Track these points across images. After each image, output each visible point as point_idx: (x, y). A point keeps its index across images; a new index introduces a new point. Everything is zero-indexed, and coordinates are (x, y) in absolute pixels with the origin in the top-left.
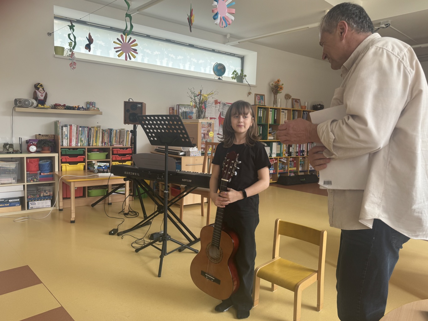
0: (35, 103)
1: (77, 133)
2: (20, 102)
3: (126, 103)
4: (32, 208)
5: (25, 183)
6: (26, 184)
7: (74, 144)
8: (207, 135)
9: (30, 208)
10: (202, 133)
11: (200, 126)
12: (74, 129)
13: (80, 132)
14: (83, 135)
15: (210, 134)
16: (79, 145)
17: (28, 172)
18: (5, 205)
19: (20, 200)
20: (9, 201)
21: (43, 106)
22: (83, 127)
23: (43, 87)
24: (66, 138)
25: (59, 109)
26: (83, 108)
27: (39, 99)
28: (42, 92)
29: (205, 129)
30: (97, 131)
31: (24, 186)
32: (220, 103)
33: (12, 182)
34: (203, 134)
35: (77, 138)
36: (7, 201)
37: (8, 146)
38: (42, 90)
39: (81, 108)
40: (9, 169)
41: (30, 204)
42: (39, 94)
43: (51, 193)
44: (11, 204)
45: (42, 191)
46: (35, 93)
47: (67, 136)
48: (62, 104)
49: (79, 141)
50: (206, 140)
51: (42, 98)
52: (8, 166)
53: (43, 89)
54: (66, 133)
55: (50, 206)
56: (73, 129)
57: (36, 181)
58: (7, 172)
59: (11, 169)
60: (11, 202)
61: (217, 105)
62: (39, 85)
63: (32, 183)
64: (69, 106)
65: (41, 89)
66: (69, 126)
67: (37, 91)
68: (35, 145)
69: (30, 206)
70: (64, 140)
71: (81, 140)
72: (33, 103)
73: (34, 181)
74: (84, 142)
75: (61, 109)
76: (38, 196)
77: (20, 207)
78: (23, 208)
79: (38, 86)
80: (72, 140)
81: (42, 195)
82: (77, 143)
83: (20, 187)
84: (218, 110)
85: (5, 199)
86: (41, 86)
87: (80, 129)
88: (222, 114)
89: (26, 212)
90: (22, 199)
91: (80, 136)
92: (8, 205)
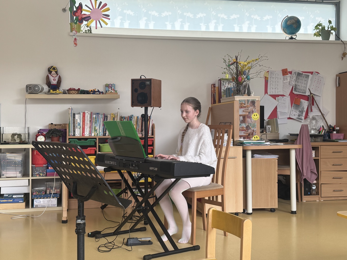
0: (46, 88)
1: (90, 121)
2: (30, 88)
3: (133, 81)
4: (37, 206)
5: (29, 177)
6: (31, 178)
7: (87, 134)
8: (247, 117)
9: (35, 207)
10: (240, 116)
11: (236, 106)
12: (88, 116)
13: (94, 120)
14: (97, 123)
15: (253, 116)
16: (93, 135)
17: (34, 166)
18: (9, 200)
19: (24, 196)
20: (14, 196)
21: (54, 92)
22: (98, 114)
23: (56, 71)
24: (79, 127)
25: (71, 94)
26: (98, 91)
27: (51, 84)
28: (54, 76)
29: (245, 109)
30: (113, 118)
31: (29, 180)
32: (291, 73)
33: (17, 175)
34: (242, 117)
35: (91, 127)
36: (10, 196)
37: (16, 137)
38: (55, 74)
39: (96, 92)
40: (14, 161)
41: (35, 202)
42: (51, 78)
43: (59, 190)
44: (15, 200)
45: (48, 188)
46: (48, 78)
47: (79, 124)
48: (77, 88)
49: (93, 131)
50: (247, 124)
51: (54, 82)
52: (13, 158)
53: (56, 72)
54: (79, 121)
55: (56, 206)
56: (86, 116)
57: (43, 176)
58: (13, 164)
59: (17, 161)
60: (15, 198)
61: (287, 76)
62: (52, 68)
63: (38, 178)
64: (83, 90)
65: (53, 72)
66: (82, 114)
67: (49, 75)
68: (44, 136)
69: (35, 203)
70: (76, 130)
71: (95, 129)
72: (43, 89)
73: (40, 176)
74: (98, 132)
75: (74, 94)
76: (43, 193)
77: (24, 204)
78: (27, 206)
79: (51, 70)
80: (85, 129)
81: (48, 192)
82: (90, 133)
83: (25, 182)
84: (288, 84)
85: (9, 195)
86: (54, 69)
87: (94, 116)
88: (295, 89)
89: (30, 210)
90: (26, 195)
91: (94, 125)
92: (12, 201)
